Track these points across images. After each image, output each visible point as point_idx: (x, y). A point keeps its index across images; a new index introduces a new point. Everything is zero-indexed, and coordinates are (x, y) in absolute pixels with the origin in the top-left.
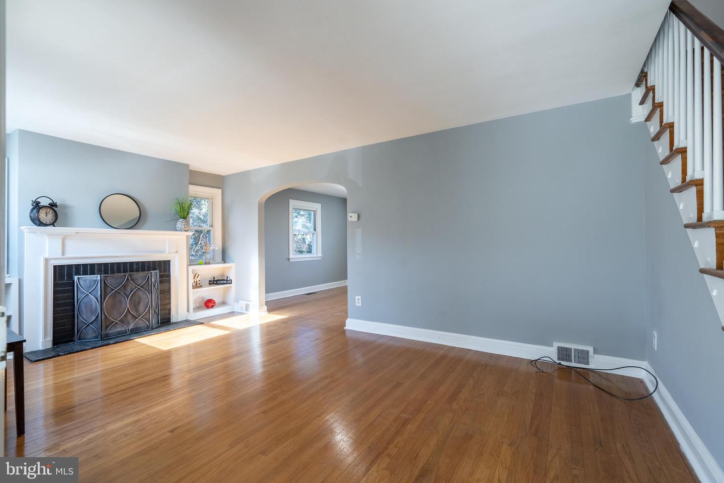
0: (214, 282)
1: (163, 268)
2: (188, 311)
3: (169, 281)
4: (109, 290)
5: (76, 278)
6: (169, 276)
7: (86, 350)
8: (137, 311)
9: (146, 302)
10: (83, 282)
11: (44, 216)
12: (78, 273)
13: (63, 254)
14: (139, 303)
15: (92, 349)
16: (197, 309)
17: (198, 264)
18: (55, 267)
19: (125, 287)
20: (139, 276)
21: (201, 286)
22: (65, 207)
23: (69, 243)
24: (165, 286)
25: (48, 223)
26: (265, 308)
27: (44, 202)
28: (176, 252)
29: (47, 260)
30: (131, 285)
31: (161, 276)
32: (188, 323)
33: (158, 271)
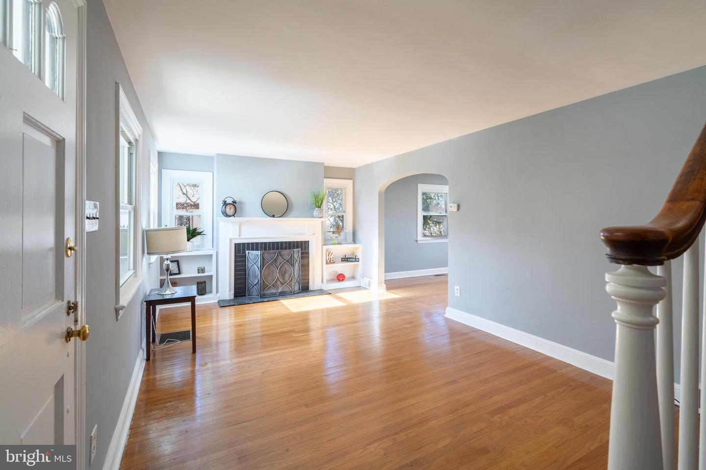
0: (345, 259)
1: (303, 247)
2: (322, 282)
3: (308, 257)
4: (266, 262)
5: (247, 252)
6: (308, 253)
7: (250, 304)
8: (284, 279)
9: (290, 273)
10: (253, 255)
11: (230, 210)
12: (248, 249)
13: (240, 236)
14: (285, 273)
15: (253, 303)
16: (331, 281)
17: (333, 244)
18: (235, 244)
19: (276, 260)
20: (286, 252)
21: (334, 262)
22: (241, 203)
23: (243, 228)
24: (305, 261)
25: (231, 215)
26: (384, 286)
27: (229, 201)
28: (314, 235)
29: (231, 240)
30: (280, 259)
31: (302, 253)
32: (321, 292)
33: (300, 249)
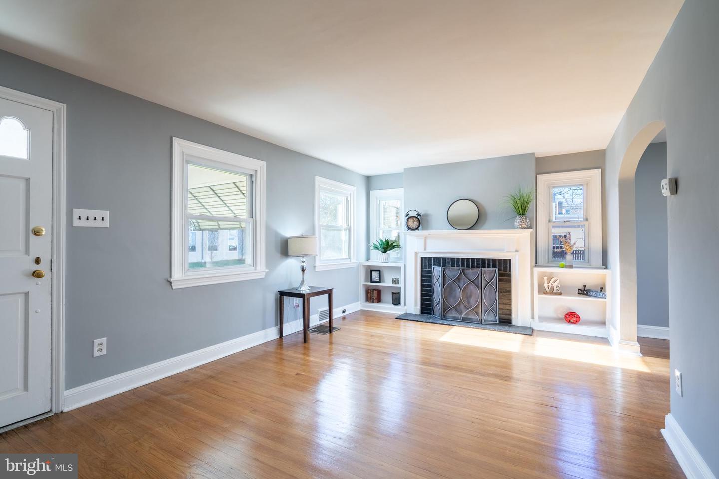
0: (584, 292)
1: (503, 268)
2: (533, 317)
3: (510, 281)
4: (447, 280)
5: (433, 267)
6: (510, 276)
8: (469, 303)
9: (477, 296)
10: (437, 271)
11: (413, 224)
12: (435, 265)
13: (425, 250)
14: (471, 296)
17: (559, 267)
18: (422, 258)
19: (459, 279)
20: (472, 273)
21: (560, 294)
22: (426, 215)
23: (428, 241)
24: (505, 285)
25: (414, 228)
27: (412, 214)
28: (517, 251)
29: (416, 254)
30: (464, 280)
31: (500, 275)
32: (529, 332)
33: (497, 269)
